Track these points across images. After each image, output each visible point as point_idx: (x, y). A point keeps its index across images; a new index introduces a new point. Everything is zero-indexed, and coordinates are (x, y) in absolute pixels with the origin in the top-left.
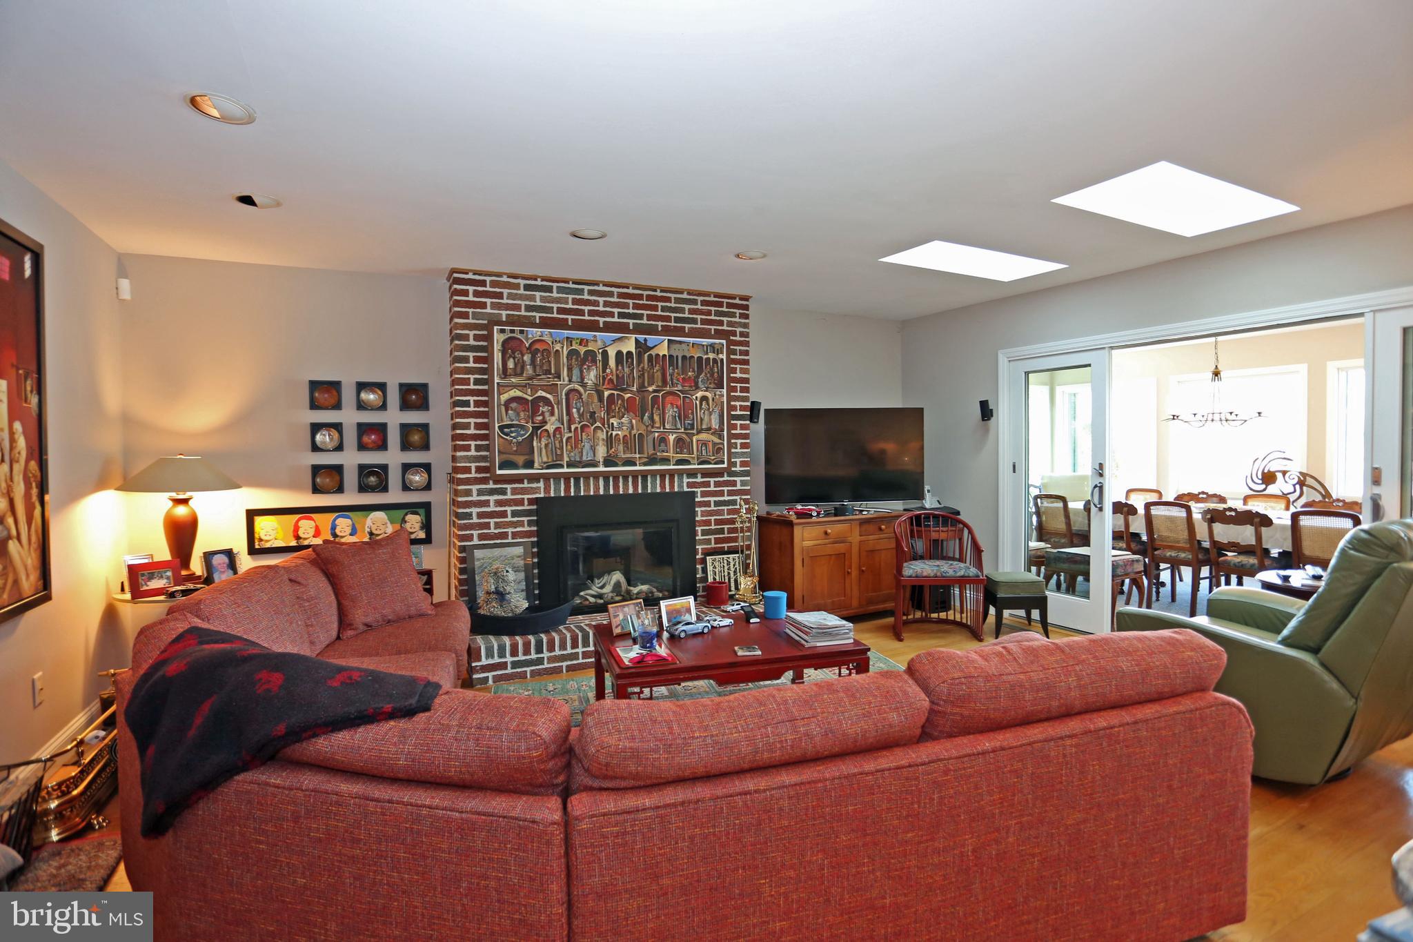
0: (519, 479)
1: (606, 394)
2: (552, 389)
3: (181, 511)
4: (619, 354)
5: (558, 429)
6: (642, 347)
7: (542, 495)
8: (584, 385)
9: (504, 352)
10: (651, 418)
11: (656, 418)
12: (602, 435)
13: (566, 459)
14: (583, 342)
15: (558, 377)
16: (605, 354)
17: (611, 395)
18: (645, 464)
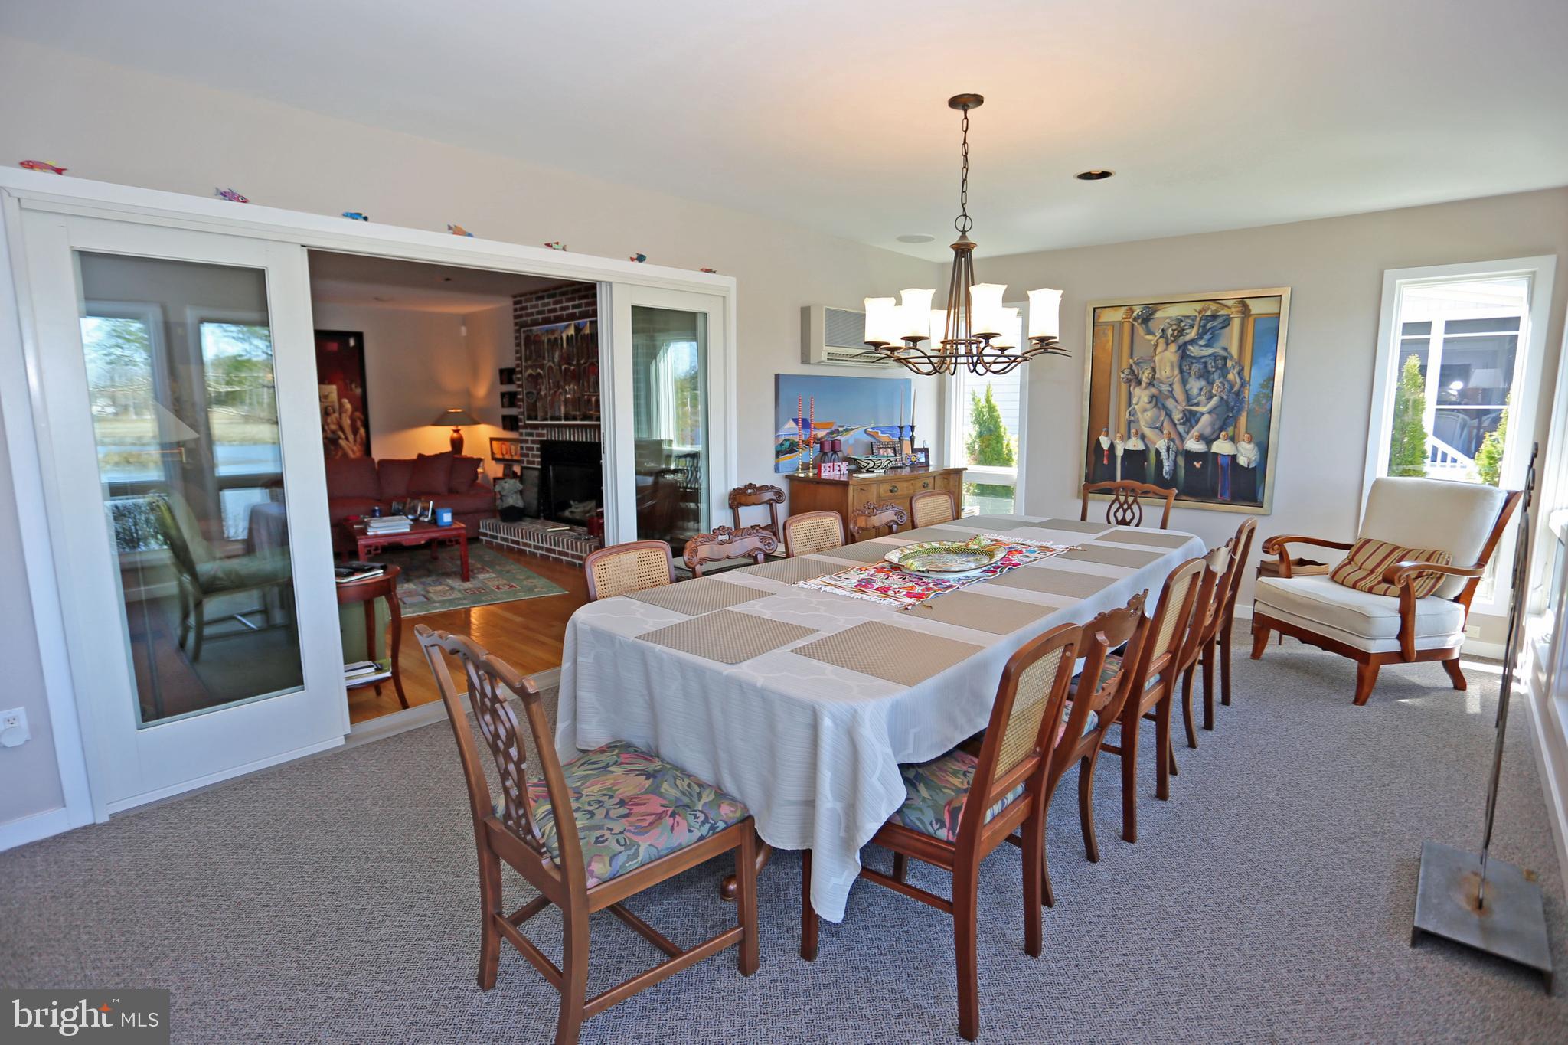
0: (536, 427)
1: (563, 367)
2: (542, 367)
3: (455, 435)
4: (567, 336)
5: (545, 394)
6: (578, 329)
7: (545, 439)
8: (553, 362)
9: (525, 345)
10: (583, 385)
11: (586, 384)
12: (562, 398)
13: (549, 414)
14: (553, 331)
15: (544, 358)
16: (562, 338)
17: (565, 368)
18: (582, 420)
